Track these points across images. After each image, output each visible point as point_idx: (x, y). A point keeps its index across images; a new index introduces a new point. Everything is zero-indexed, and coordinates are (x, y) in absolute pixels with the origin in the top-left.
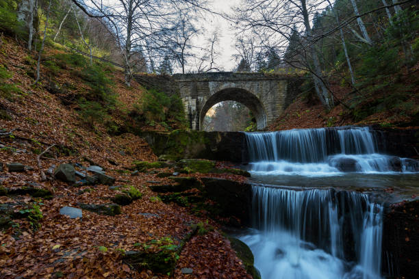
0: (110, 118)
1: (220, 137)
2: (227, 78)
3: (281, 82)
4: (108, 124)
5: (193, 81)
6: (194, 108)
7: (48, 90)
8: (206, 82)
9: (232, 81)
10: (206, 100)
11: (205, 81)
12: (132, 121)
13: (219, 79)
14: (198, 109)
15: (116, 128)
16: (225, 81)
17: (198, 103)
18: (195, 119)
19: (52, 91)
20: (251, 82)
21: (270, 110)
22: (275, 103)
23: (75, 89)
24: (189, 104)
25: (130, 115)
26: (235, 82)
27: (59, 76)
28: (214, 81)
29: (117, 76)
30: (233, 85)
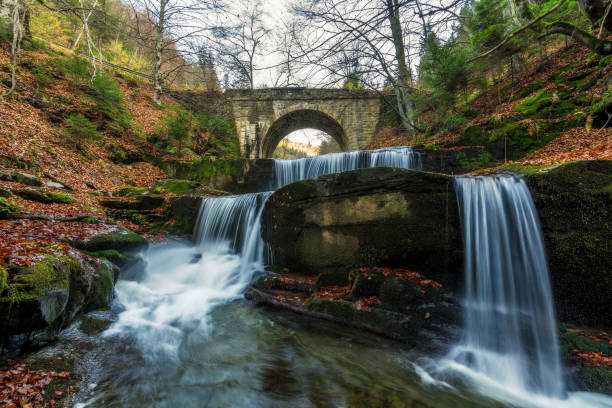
0: (115, 142)
1: (248, 166)
2: (299, 96)
3: (372, 102)
4: (111, 148)
5: (252, 100)
6: (252, 136)
7: (31, 103)
8: (270, 101)
9: (305, 101)
10: (269, 126)
11: (268, 100)
12: (151, 148)
13: (287, 97)
14: (258, 138)
15: (123, 154)
16: (295, 100)
17: (258, 130)
18: (254, 152)
19: (36, 105)
20: (330, 102)
21: (355, 140)
22: (362, 131)
23: (70, 103)
24: (246, 131)
25: (149, 140)
26: (310, 101)
27: (50, 88)
28: (280, 99)
29: (145, 92)
30: (306, 106)
